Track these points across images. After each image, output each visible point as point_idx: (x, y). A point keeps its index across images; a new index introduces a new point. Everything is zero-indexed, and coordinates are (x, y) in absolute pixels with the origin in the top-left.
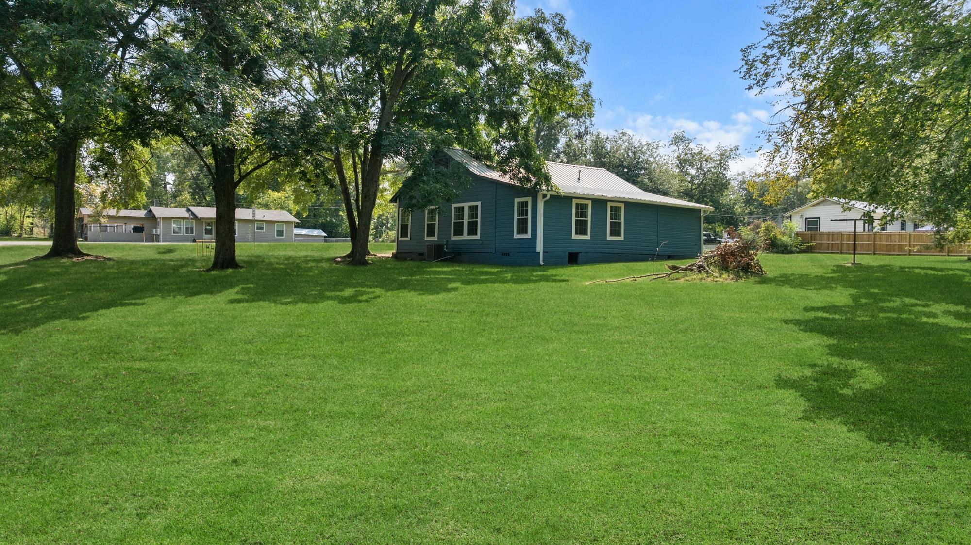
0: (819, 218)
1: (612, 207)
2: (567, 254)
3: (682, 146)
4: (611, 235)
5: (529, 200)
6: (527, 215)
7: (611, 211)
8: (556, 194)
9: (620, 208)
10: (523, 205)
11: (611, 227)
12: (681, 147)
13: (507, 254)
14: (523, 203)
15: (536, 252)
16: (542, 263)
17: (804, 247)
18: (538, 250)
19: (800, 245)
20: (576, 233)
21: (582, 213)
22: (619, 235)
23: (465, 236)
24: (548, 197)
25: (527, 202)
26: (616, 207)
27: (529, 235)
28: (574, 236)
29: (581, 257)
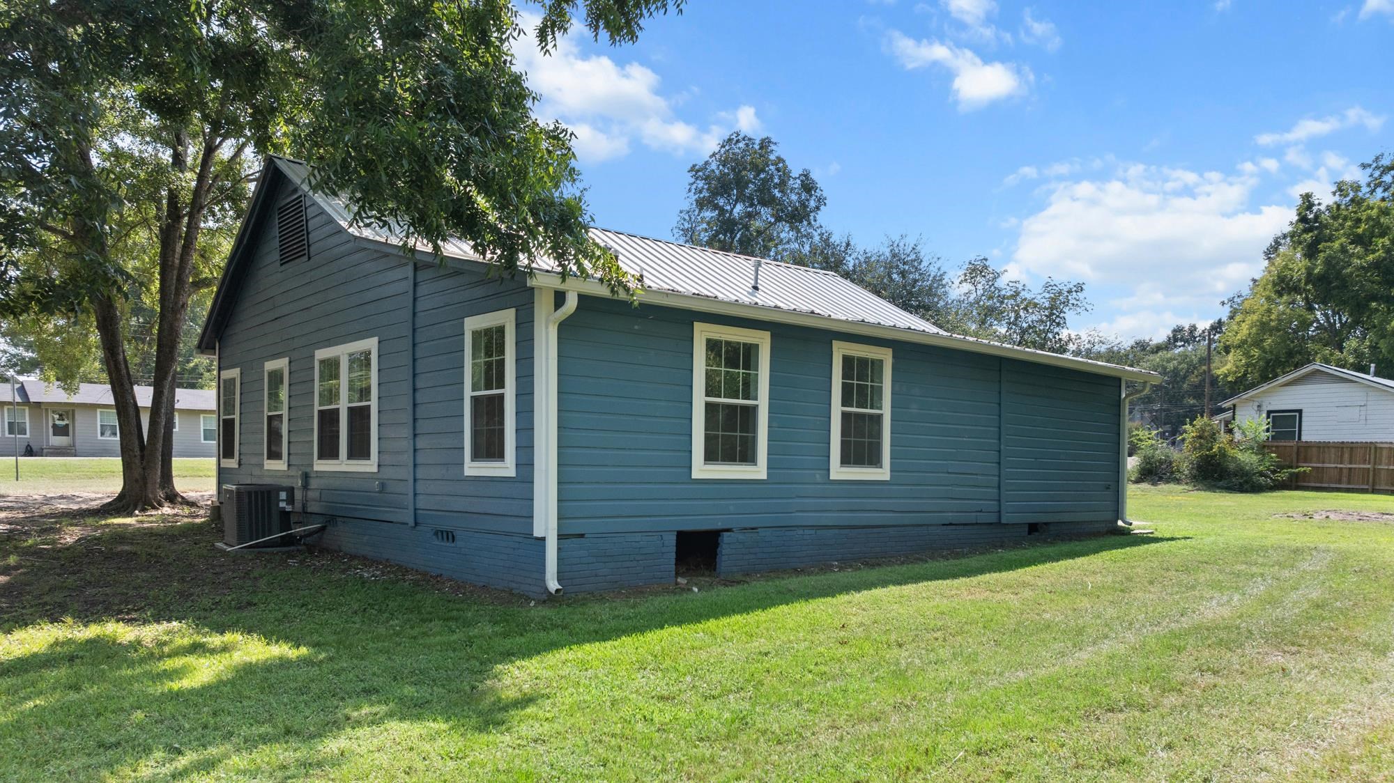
0: (1300, 411)
1: (847, 361)
2: (671, 540)
3: (982, 283)
4: (845, 461)
5: (506, 318)
6: (501, 384)
7: (846, 375)
8: (604, 291)
9: (877, 365)
10: (491, 341)
11: (845, 432)
12: (980, 287)
13: (449, 536)
14: (488, 332)
15: (530, 535)
16: (553, 585)
17: (1283, 476)
18: (537, 533)
19: (1274, 472)
20: (711, 456)
21: (731, 379)
22: (875, 461)
23: (343, 464)
24: (571, 303)
25: (501, 331)
26: (863, 362)
27: (507, 467)
28: (701, 470)
29: (728, 549)
